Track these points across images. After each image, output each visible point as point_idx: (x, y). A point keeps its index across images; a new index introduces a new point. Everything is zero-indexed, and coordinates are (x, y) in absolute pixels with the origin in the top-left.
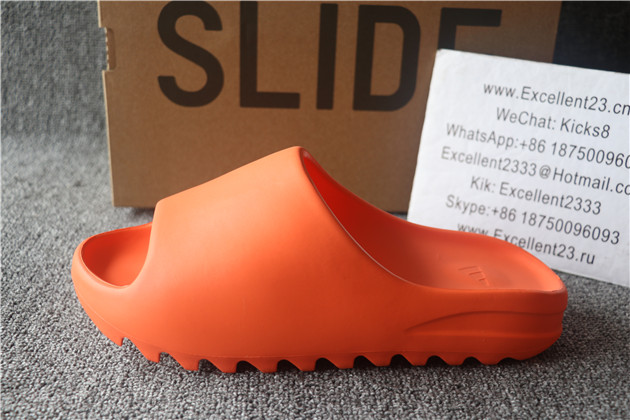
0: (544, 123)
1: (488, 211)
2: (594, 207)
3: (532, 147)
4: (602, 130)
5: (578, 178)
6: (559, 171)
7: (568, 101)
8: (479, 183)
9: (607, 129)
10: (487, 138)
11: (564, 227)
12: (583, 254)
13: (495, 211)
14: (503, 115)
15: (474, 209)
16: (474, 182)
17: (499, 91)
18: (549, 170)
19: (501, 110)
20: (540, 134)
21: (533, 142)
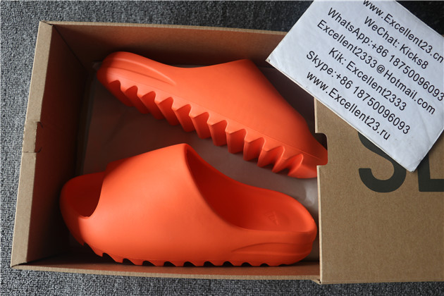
0: (391, 40)
1: (333, 74)
2: (401, 105)
3: (379, 51)
4: (423, 63)
5: (399, 83)
6: (389, 73)
7: (411, 37)
8: (336, 54)
9: (426, 64)
10: (354, 30)
11: (379, 108)
12: (384, 131)
13: (339, 76)
14: (369, 22)
15: (325, 67)
16: (332, 51)
17: (373, 8)
18: (383, 69)
19: (369, 19)
20: (387, 46)
21: (381, 48)
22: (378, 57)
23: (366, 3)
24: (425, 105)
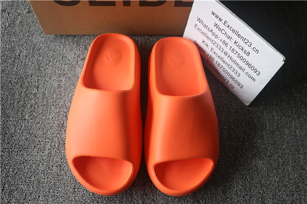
0: (229, 37)
1: (206, 53)
2: (238, 74)
4: (247, 53)
5: (236, 62)
6: (230, 56)
7: (239, 36)
10: (210, 30)
11: (227, 73)
12: (231, 84)
13: (208, 55)
14: (216, 25)
17: (217, 17)
18: (227, 54)
20: (227, 41)
21: (224, 41)
22: (223, 46)
23: (213, 13)
24: (250, 76)
